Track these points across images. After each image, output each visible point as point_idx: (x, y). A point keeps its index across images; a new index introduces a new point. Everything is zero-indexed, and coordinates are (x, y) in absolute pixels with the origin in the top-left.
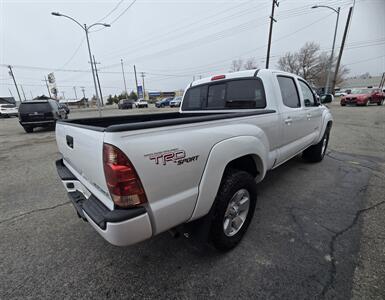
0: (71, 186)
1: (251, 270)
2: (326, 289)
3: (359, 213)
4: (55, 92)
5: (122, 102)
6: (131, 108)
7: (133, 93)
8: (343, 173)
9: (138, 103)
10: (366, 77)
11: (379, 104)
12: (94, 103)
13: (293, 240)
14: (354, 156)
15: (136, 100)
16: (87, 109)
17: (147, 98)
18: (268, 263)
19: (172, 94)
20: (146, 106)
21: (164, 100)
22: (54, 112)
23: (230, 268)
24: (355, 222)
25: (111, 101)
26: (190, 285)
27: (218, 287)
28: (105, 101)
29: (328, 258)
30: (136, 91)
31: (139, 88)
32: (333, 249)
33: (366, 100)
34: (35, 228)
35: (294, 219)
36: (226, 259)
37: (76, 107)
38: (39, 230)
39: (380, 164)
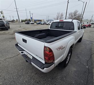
0: (22, 53)
1: (72, 72)
2: (88, 75)
3: (91, 55)
4: (4, 17)
5: (26, 22)
6: (29, 24)
7: (29, 19)
8: (86, 45)
9: (31, 22)
10: (87, 20)
11: (90, 27)
12: (17, 22)
13: (79, 63)
14: (87, 40)
15: (30, 22)
16: (15, 23)
17: (34, 21)
18: (75, 69)
19: (41, 20)
20: (34, 24)
21: (39, 22)
22: (5, 24)
23: (67, 71)
24: (91, 58)
25: (22, 21)
26: (59, 77)
27: (65, 77)
28: (21, 21)
29: (87, 67)
30: (30, 19)
31: (31, 18)
32: (88, 65)
33: (88, 26)
34: (9, 64)
35: (78, 57)
36: (65, 69)
37: (11, 22)
38: (10, 65)
39: (93, 43)
